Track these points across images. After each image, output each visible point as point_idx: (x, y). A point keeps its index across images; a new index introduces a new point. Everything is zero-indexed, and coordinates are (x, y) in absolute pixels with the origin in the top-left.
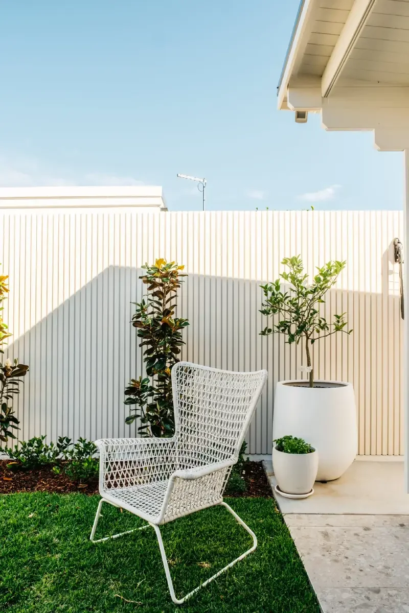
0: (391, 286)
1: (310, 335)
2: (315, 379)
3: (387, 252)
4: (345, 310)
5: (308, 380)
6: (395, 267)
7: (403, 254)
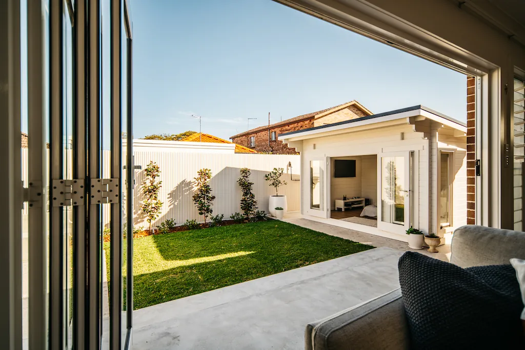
3: (288, 164)
5: (277, 195)
6: (289, 168)
7: (292, 165)
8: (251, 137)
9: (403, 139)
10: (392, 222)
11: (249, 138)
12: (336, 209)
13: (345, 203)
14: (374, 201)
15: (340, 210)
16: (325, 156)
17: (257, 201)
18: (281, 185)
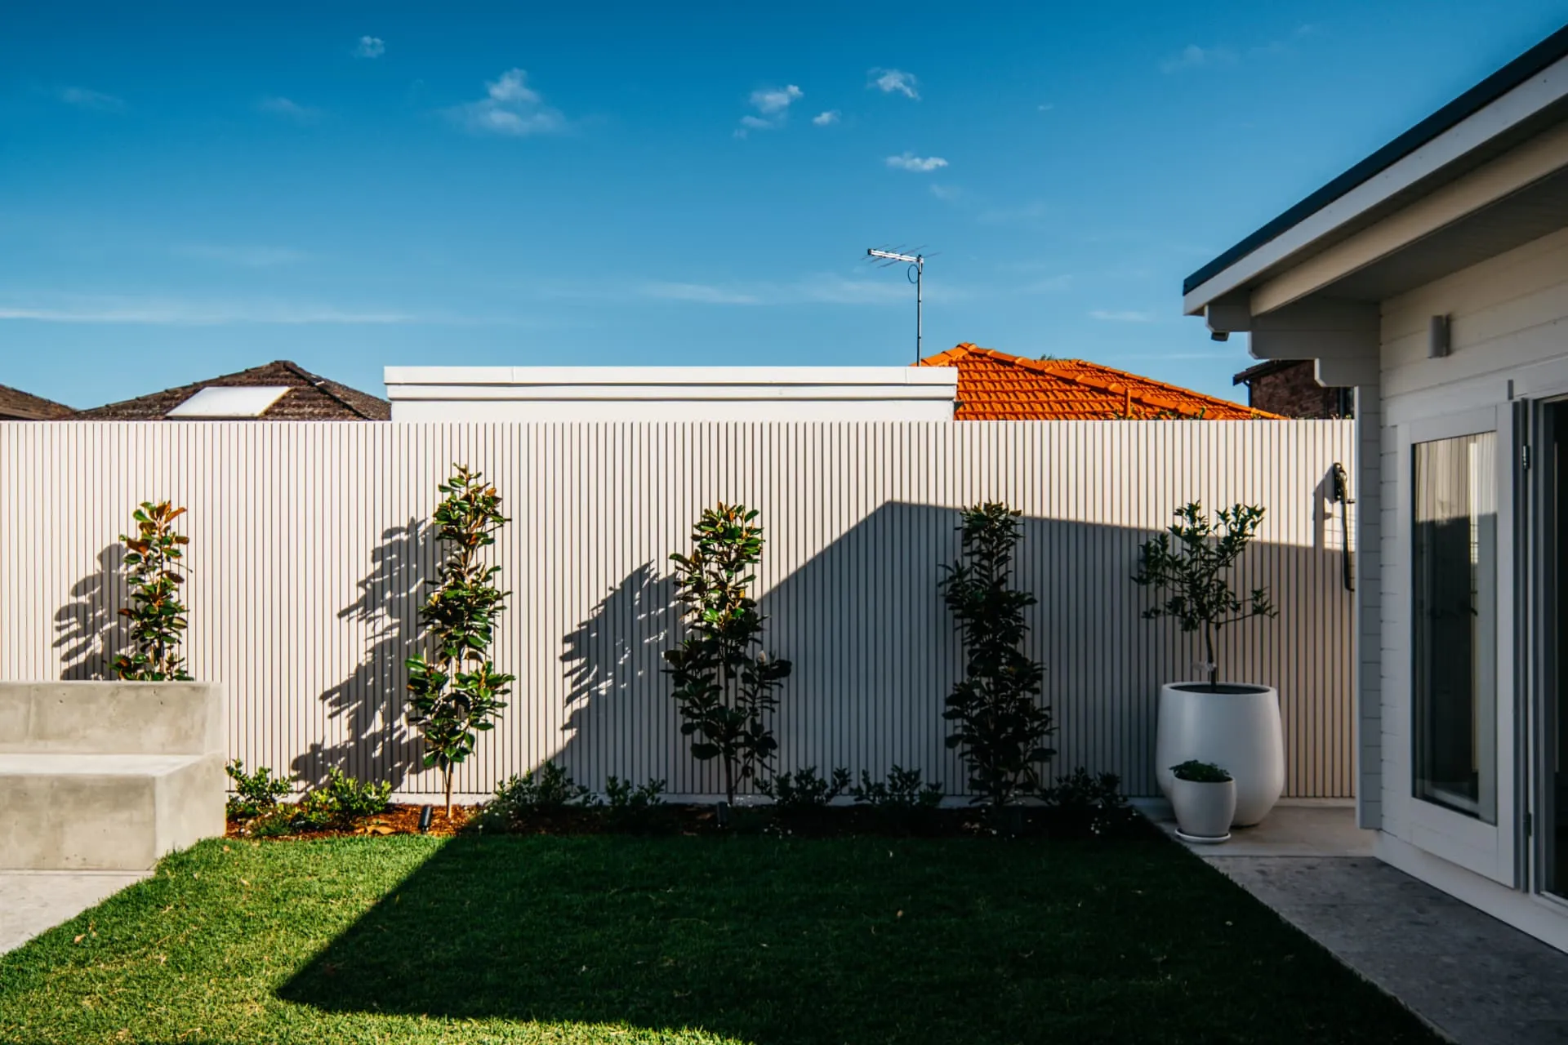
0: (1328, 536)
1: (1212, 617)
2: (1221, 681)
3: (1323, 483)
4: (1266, 583)
5: (1209, 683)
6: (1334, 507)
16: (1511, 397)
17: (1049, 708)
18: (1239, 615)
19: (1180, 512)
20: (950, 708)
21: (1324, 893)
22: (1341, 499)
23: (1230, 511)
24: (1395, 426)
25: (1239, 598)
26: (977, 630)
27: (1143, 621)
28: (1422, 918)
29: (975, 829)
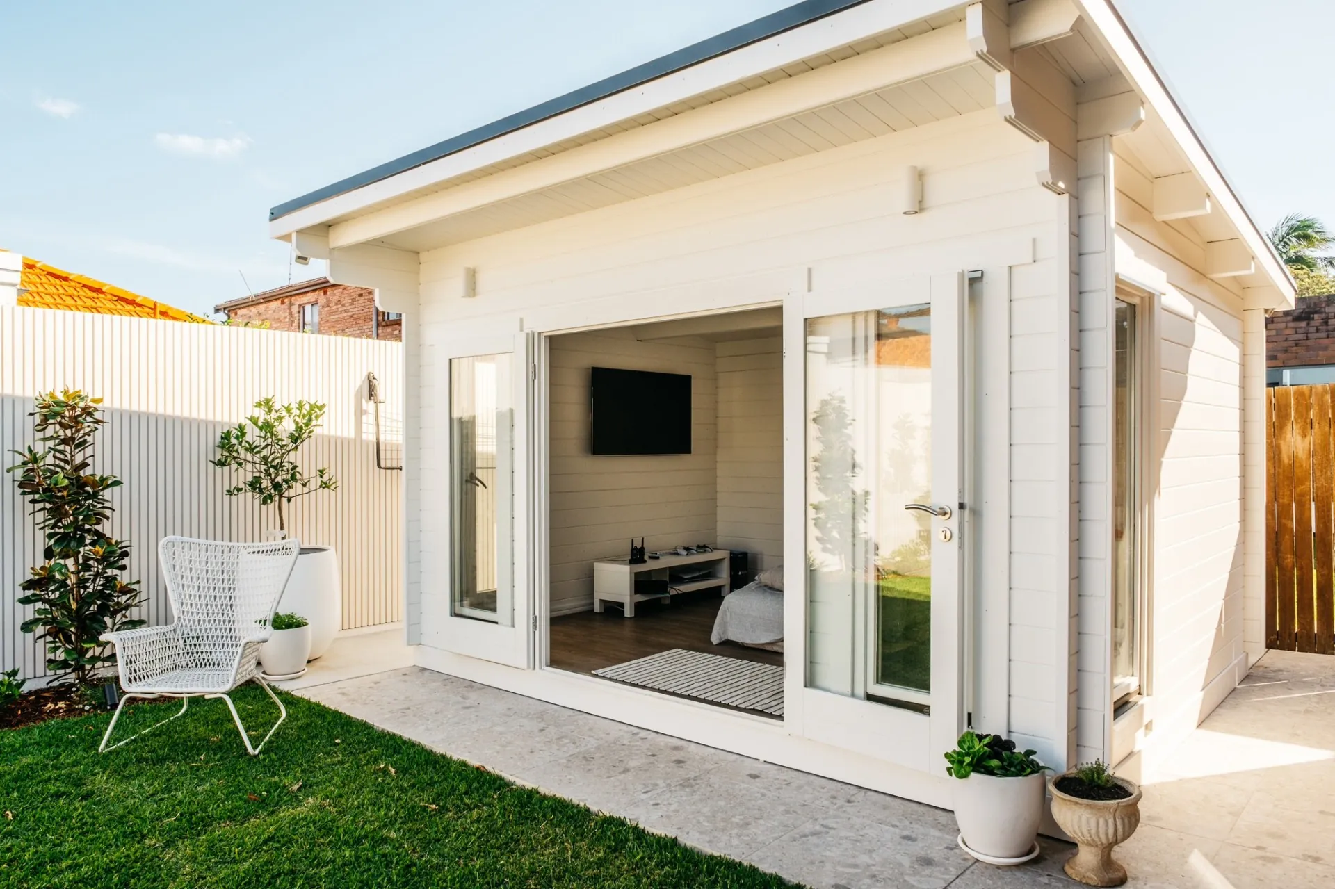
0: (364, 429)
1: (284, 492)
3: (361, 387)
6: (369, 406)
7: (381, 392)
8: (302, 307)
9: (920, 206)
10: (860, 691)
11: (295, 309)
12: (597, 608)
13: (637, 575)
14: (767, 561)
15: (613, 610)
16: (522, 330)
17: (139, 582)
18: (306, 490)
19: (259, 405)
20: (29, 593)
21: (395, 699)
22: (374, 400)
23: (293, 406)
24: (431, 345)
25: (306, 476)
26: (57, 513)
27: (227, 498)
28: (468, 702)
29: (60, 708)
